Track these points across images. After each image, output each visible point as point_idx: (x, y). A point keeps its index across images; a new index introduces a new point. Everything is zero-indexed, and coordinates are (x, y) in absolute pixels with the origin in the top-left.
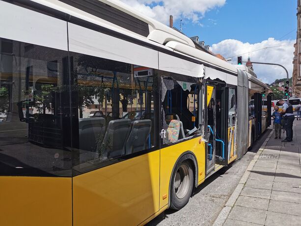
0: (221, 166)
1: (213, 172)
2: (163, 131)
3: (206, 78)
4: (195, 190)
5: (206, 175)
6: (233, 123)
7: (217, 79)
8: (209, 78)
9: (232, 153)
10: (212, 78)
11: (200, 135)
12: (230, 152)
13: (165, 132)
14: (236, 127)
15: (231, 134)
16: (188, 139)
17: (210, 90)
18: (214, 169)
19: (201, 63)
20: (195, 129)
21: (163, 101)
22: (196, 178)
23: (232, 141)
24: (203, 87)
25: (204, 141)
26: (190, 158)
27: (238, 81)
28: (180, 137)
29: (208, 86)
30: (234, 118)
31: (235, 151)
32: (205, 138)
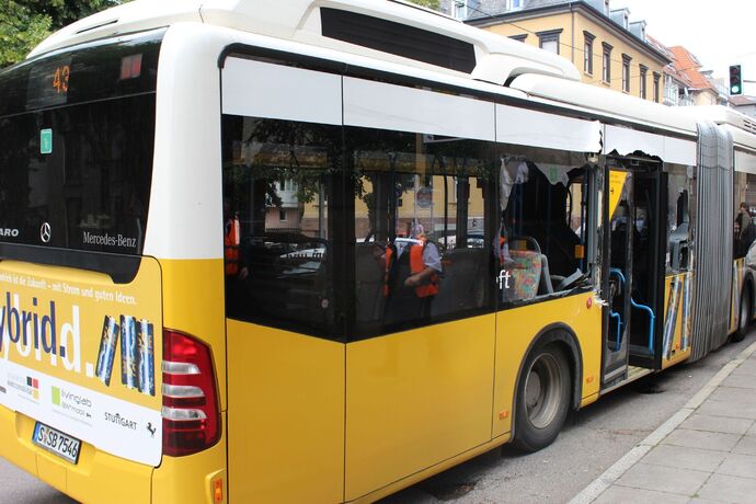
0: (645, 372)
1: (623, 382)
2: (504, 274)
3: (607, 151)
4: (575, 416)
5: (603, 385)
6: (684, 264)
7: (638, 153)
8: (615, 152)
9: (677, 341)
10: (623, 152)
11: (590, 290)
12: (672, 338)
13: (507, 276)
14: (689, 274)
15: (675, 291)
16: (560, 296)
17: (619, 180)
18: (623, 375)
19: (593, 118)
20: (578, 274)
21: (503, 208)
22: (577, 389)
23: (677, 309)
24: (600, 175)
25: (599, 303)
26: (563, 339)
27: (700, 154)
28: (542, 289)
29: (611, 172)
30: (685, 252)
31: (686, 336)
32: (602, 296)
